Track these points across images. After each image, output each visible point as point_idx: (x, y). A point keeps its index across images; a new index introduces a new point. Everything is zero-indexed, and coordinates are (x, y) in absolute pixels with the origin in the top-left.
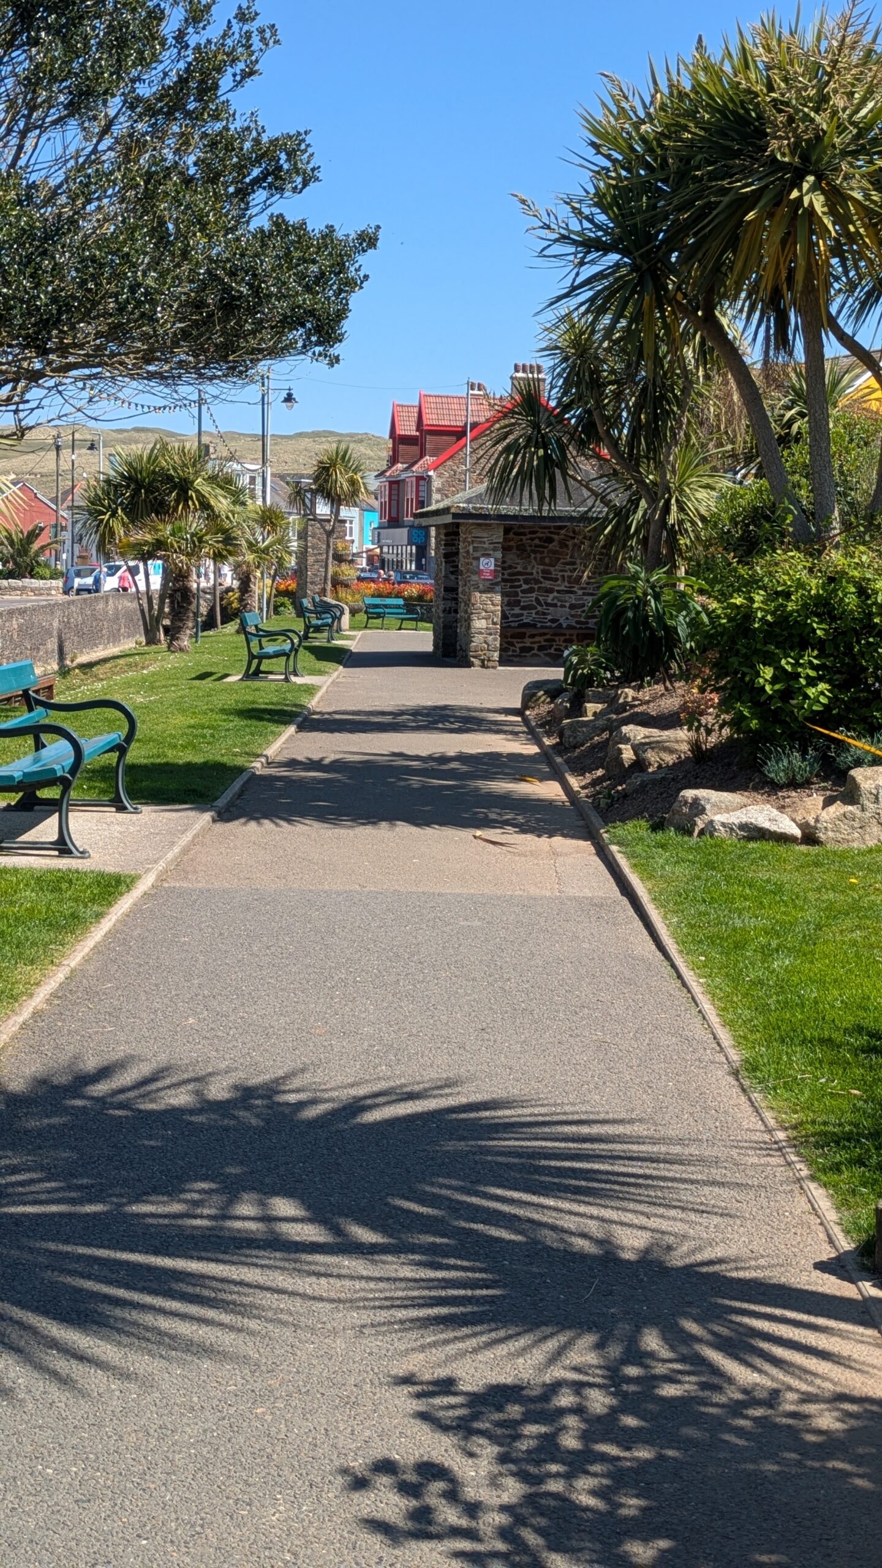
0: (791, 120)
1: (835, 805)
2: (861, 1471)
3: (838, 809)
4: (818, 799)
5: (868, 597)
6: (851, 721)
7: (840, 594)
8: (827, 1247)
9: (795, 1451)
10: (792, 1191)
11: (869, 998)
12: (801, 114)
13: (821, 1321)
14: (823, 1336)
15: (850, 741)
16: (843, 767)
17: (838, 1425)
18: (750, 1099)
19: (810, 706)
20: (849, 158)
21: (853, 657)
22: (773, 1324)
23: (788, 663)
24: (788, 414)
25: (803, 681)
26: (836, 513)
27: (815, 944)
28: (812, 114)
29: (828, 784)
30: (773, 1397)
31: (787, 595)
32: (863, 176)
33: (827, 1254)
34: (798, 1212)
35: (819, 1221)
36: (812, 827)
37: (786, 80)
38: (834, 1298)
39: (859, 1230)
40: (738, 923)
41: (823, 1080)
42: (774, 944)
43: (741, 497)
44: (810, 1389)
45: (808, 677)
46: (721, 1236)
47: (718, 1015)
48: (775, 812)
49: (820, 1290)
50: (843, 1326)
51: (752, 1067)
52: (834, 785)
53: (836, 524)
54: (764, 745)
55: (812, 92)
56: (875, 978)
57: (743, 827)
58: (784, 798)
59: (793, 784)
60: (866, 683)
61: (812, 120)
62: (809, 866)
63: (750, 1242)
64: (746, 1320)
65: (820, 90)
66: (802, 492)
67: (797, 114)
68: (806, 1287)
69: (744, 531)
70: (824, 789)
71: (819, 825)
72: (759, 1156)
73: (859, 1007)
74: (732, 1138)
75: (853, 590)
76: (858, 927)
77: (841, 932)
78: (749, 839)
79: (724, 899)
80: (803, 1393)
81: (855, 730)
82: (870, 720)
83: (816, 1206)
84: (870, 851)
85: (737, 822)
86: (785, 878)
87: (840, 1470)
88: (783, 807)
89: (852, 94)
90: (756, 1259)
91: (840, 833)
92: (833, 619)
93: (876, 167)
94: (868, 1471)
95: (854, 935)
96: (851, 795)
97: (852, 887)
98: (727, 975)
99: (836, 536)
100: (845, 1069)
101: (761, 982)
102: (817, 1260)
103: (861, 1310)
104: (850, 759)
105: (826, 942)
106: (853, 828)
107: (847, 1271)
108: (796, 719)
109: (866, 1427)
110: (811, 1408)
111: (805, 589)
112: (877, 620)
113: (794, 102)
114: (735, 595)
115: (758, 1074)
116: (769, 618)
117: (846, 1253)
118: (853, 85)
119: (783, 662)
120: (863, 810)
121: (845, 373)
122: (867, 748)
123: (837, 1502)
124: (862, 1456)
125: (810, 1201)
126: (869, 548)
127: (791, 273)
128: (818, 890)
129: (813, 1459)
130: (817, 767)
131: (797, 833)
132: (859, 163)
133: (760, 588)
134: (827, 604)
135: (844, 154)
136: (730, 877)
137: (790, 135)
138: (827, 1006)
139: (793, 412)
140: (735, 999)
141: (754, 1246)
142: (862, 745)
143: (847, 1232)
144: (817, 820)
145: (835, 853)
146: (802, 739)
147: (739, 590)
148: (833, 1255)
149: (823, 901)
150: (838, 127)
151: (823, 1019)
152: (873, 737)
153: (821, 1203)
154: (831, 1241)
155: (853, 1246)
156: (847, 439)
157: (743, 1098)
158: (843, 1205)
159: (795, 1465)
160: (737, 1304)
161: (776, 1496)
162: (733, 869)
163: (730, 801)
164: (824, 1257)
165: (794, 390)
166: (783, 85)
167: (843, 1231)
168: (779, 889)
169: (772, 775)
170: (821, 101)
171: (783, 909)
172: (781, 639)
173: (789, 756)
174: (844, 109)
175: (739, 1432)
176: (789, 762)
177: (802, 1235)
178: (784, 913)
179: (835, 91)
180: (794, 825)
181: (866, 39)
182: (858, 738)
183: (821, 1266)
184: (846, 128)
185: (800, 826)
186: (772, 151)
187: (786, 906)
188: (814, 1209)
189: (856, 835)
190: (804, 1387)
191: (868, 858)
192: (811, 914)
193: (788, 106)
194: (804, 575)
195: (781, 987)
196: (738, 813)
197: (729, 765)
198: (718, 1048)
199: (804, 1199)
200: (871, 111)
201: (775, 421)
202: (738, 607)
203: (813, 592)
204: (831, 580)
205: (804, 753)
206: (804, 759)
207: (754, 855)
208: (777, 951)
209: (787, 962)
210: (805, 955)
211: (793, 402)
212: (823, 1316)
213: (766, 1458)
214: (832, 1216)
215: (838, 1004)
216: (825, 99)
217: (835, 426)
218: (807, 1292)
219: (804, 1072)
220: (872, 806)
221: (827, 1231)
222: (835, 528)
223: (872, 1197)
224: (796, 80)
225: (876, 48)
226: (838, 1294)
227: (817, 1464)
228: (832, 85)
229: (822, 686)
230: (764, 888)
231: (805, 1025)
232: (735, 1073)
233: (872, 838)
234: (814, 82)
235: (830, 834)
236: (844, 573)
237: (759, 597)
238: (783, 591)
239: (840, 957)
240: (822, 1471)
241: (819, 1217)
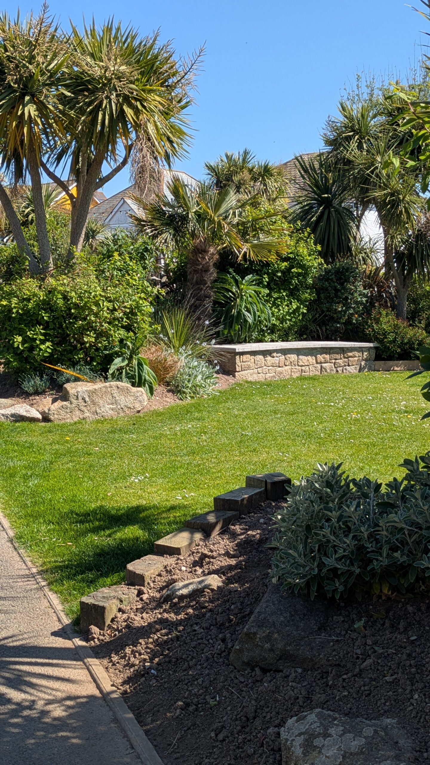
0: (17, 66)
1: (58, 402)
2: (75, 735)
3: (59, 404)
4: (49, 399)
5: (68, 300)
6: (63, 360)
7: (55, 299)
8: (57, 623)
9: (42, 731)
10: (40, 597)
11: (76, 496)
12: (22, 64)
13: (55, 661)
14: (56, 669)
15: (63, 370)
16: (60, 383)
17: (64, 714)
18: (18, 553)
19: (43, 354)
20: (47, 87)
21: (63, 329)
22: (31, 667)
23: (31, 334)
24: (27, 211)
25: (38, 342)
26: (51, 259)
27: (49, 471)
28: (27, 64)
29: (54, 392)
30: (32, 705)
31: (29, 300)
32: (54, 96)
33: (57, 627)
34: (43, 608)
35: (53, 611)
36: (47, 413)
37: (13, 47)
38: (61, 649)
39: (73, 613)
40: (11, 464)
41: (55, 539)
42: (29, 473)
43: (5, 251)
44: (50, 697)
45: (40, 340)
46: (4, 625)
47: (2, 512)
48: (28, 407)
49: (54, 646)
50: (65, 662)
51: (20, 537)
52: (57, 392)
53: (51, 265)
54: (22, 374)
55: (27, 54)
56: (79, 486)
57: (13, 415)
58: (33, 400)
59: (37, 393)
60: (70, 342)
61: (28, 68)
62: (46, 432)
63: (20, 626)
64: (18, 667)
65: (31, 53)
66: (35, 249)
67: (20, 64)
68: (48, 645)
69: (8, 268)
70: (52, 394)
71: (50, 412)
72: (23, 582)
73: (72, 501)
74: (9, 574)
75: (61, 297)
76: (71, 461)
77: (62, 464)
78: (16, 421)
79: (4, 452)
80: (46, 700)
81: (65, 365)
82: (72, 360)
83: (52, 603)
84: (75, 423)
85: (9, 413)
86: (34, 439)
87: (65, 737)
88: (32, 404)
89: (47, 56)
90: (22, 635)
91: (61, 415)
92: (52, 311)
93: (60, 92)
94: (78, 734)
95: (68, 465)
96: (65, 397)
97: (67, 441)
98: (6, 491)
99: (52, 270)
100: (65, 533)
101: (23, 493)
102: (53, 631)
103: (74, 653)
104: (64, 379)
105: (55, 470)
106: (67, 412)
107: (67, 634)
108: (37, 361)
109: (77, 712)
110: (50, 707)
111: (37, 297)
112: (73, 311)
113: (18, 58)
114: (3, 300)
115: (23, 540)
116: (20, 311)
117: (67, 625)
118: (46, 52)
119: (28, 333)
120: (71, 404)
121: (53, 191)
122: (72, 373)
123: (63, 753)
124: (75, 728)
125: (49, 601)
126: (68, 277)
127: (22, 141)
128: (51, 444)
129: (51, 733)
130: (48, 384)
131: (40, 417)
132: (52, 90)
133: (15, 297)
134: (49, 304)
135: (45, 85)
136: (7, 441)
137: (17, 74)
138: (56, 502)
139: (29, 209)
140: (10, 503)
141: (21, 629)
142: (69, 372)
143: (67, 615)
144: (49, 410)
145: (58, 425)
146: (40, 370)
147: (4, 298)
148: (60, 627)
149: (53, 450)
150: (40, 72)
151: (54, 508)
152: (74, 368)
153: (54, 602)
154: (59, 620)
155: (70, 621)
156: (56, 223)
157: (15, 553)
158: (65, 601)
159: (43, 738)
160: (13, 659)
161: (33, 756)
162: (8, 437)
163: (6, 403)
164: (56, 629)
165: (29, 199)
166: (12, 49)
167: (65, 614)
168: (32, 445)
169: (26, 389)
170: (31, 59)
171: (33, 455)
172: (27, 322)
173: (34, 379)
174: (43, 63)
175: (16, 725)
176: (35, 382)
177: (45, 619)
178: (34, 457)
179: (38, 54)
180: (38, 413)
181: (52, 30)
182: (67, 368)
183: (54, 634)
184: (44, 73)
185: (41, 413)
186: (9, 81)
187: (35, 453)
188: (51, 605)
189: (68, 416)
190: (47, 697)
191: (74, 427)
192: (47, 457)
193: (15, 60)
194: (37, 290)
195: (33, 495)
196: (10, 409)
197: (5, 385)
198: (2, 529)
199: (46, 601)
200: (56, 65)
201: (20, 214)
202: (5, 306)
203: (41, 298)
204: (50, 292)
205: (41, 377)
206: (41, 380)
207: (19, 429)
208: (31, 476)
209: (36, 482)
210: (45, 477)
211: (29, 205)
212: (56, 659)
213: (28, 738)
214: (59, 607)
215: (61, 500)
216: (33, 57)
217: (50, 217)
218: (48, 648)
219: (45, 537)
220: (75, 401)
221: (57, 615)
222: (50, 267)
223: (79, 595)
224: (18, 47)
225: (57, 34)
226: (63, 646)
227: (54, 736)
228: (36, 51)
229: (48, 344)
230: (24, 445)
231: (45, 512)
232: (11, 541)
233: (76, 417)
234: (27, 49)
235: (56, 416)
236: (55, 289)
237: (14, 301)
238: (26, 298)
239: (62, 477)
240: (56, 739)
241: (53, 609)
